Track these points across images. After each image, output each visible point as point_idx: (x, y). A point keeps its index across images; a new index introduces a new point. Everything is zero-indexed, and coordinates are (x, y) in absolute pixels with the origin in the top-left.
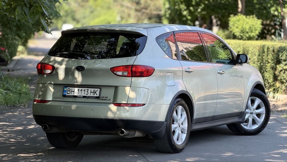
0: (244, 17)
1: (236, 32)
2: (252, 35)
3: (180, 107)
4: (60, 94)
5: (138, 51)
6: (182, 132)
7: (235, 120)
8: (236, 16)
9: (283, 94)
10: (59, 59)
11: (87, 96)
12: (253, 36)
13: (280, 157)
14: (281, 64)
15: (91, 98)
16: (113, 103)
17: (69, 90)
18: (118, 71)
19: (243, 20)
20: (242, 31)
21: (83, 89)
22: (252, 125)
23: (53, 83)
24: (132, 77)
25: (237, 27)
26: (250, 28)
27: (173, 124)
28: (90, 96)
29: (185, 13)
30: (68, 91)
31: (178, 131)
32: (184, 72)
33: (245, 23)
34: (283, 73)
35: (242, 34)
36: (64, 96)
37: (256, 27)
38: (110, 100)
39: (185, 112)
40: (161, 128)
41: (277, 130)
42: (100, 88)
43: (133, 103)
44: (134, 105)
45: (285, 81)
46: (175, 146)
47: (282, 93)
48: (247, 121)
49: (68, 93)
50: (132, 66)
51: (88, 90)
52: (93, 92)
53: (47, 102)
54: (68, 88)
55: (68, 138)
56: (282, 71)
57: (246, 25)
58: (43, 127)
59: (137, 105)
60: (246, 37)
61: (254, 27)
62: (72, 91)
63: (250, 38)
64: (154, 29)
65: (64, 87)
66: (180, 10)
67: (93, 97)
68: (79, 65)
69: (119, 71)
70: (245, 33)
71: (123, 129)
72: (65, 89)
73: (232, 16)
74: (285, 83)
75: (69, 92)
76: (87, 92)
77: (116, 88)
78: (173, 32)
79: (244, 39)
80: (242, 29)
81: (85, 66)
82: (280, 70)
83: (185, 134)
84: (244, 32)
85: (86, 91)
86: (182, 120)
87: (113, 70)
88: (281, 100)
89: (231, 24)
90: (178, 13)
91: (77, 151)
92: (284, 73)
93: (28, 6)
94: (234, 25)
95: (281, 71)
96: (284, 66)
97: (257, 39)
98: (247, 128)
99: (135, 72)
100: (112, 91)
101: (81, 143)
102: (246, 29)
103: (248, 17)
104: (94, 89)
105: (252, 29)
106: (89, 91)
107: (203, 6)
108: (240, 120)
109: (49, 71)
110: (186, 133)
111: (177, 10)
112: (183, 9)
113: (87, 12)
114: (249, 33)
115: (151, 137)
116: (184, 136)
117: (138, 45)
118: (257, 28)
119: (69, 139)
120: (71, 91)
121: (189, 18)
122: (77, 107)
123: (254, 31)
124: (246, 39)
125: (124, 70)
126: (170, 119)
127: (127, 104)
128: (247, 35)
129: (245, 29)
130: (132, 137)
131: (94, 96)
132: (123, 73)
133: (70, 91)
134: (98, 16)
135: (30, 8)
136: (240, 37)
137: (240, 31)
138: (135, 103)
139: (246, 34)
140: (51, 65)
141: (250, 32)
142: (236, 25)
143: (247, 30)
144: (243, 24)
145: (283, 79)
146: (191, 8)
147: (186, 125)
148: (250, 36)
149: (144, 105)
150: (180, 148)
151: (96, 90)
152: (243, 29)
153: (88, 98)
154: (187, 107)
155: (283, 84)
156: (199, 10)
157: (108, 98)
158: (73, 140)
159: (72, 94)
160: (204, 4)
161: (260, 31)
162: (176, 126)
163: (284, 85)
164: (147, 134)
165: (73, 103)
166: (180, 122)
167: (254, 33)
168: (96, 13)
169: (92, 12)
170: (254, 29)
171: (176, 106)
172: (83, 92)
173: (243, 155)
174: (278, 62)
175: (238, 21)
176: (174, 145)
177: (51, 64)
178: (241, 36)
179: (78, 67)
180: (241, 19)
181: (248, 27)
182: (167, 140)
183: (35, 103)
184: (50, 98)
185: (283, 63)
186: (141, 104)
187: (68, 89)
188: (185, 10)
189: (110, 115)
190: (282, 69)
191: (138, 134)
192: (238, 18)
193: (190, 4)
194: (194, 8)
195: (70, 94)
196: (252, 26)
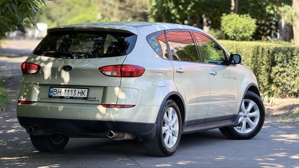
0: (237, 16)
1: (229, 32)
2: (246, 35)
3: (171, 109)
4: (46, 95)
5: (127, 51)
6: (173, 135)
7: (228, 123)
8: (229, 15)
9: (278, 98)
10: (45, 58)
11: (75, 97)
12: (247, 36)
13: (275, 160)
14: (277, 66)
15: (78, 99)
16: (102, 105)
17: (55, 90)
18: (106, 71)
19: (236, 19)
20: (235, 31)
21: (70, 89)
22: (246, 129)
23: (38, 83)
24: (121, 77)
25: (230, 27)
26: (244, 27)
27: (164, 126)
28: (78, 96)
29: (173, 11)
30: (54, 91)
31: (169, 134)
32: (175, 73)
33: (238, 22)
34: (278, 76)
35: (235, 35)
36: (50, 97)
38: (98, 101)
39: (176, 114)
40: (151, 131)
41: (271, 135)
42: (88, 89)
43: (122, 104)
44: (123, 106)
45: (280, 84)
46: (166, 149)
47: (277, 96)
48: (240, 125)
49: (54, 94)
50: (122, 66)
51: (75, 90)
52: (81, 93)
53: (31, 104)
54: (54, 88)
55: (53, 141)
56: (278, 74)
57: (239, 24)
58: (28, 129)
59: (126, 106)
60: (240, 38)
61: (248, 26)
62: (58, 92)
63: (243, 39)
64: (144, 27)
65: (50, 87)
66: (168, 8)
67: (81, 97)
68: (66, 65)
69: (108, 71)
70: (239, 33)
71: (112, 131)
72: (51, 90)
73: (224, 14)
74: (280, 86)
75: (55, 93)
76: (75, 92)
77: (105, 88)
78: (164, 30)
79: (237, 39)
80: (235, 29)
81: (73, 66)
82: (276, 72)
83: (176, 137)
84: (237, 33)
85: (73, 91)
86: (173, 122)
87: (102, 70)
88: (276, 104)
89: (223, 23)
90: (166, 10)
91: (62, 155)
92: (280, 75)
93: (17, 3)
94: (226, 25)
95: (277, 73)
96: (280, 68)
97: (251, 40)
98: (240, 132)
99: (125, 72)
100: (101, 91)
101: (66, 147)
103: (241, 16)
104: (82, 90)
105: (246, 29)
106: (77, 92)
107: (193, 4)
108: (233, 124)
109: (34, 71)
110: (177, 135)
111: (165, 8)
112: (171, 8)
113: (64, 9)
114: (243, 34)
115: (141, 140)
116: (175, 139)
117: (128, 44)
118: (251, 27)
119: (55, 143)
121: (178, 16)
122: (64, 108)
123: (247, 31)
124: (240, 39)
125: (113, 71)
126: (161, 121)
127: (116, 105)
128: (241, 36)
129: (238, 29)
130: (121, 139)
132: (112, 73)
133: (56, 92)
134: (77, 15)
135: (19, 5)
136: (233, 37)
137: (233, 31)
138: (125, 104)
139: (239, 34)
140: (37, 65)
141: (243, 32)
142: (229, 25)
143: (241, 30)
144: (236, 24)
145: (278, 82)
146: (180, 6)
147: (177, 128)
148: (243, 36)
149: (134, 106)
150: (171, 151)
151: (84, 90)
152: (237, 30)
153: (75, 99)
154: (179, 109)
155: (279, 88)
156: (189, 8)
157: (97, 99)
158: (58, 143)
159: (59, 95)
160: (194, 2)
161: (254, 31)
162: (167, 129)
163: (280, 88)
164: (136, 136)
165: (61, 104)
166: (171, 125)
167: (248, 33)
168: (73, 11)
169: (69, 10)
170: (248, 29)
171: (167, 107)
172: (70, 93)
173: (236, 158)
174: (274, 64)
175: (231, 20)
176: (164, 148)
177: (36, 63)
178: (234, 36)
179: (65, 66)
180: (234, 18)
181: (241, 27)
182: (158, 143)
183: (20, 104)
184: (35, 98)
185: (278, 65)
186: (131, 105)
187: (54, 89)
188: (174, 8)
189: (99, 117)
190: (277, 71)
191: (127, 137)
192: (230, 17)
193: (179, 2)
194: (183, 7)
195: (56, 95)
196: (245, 26)
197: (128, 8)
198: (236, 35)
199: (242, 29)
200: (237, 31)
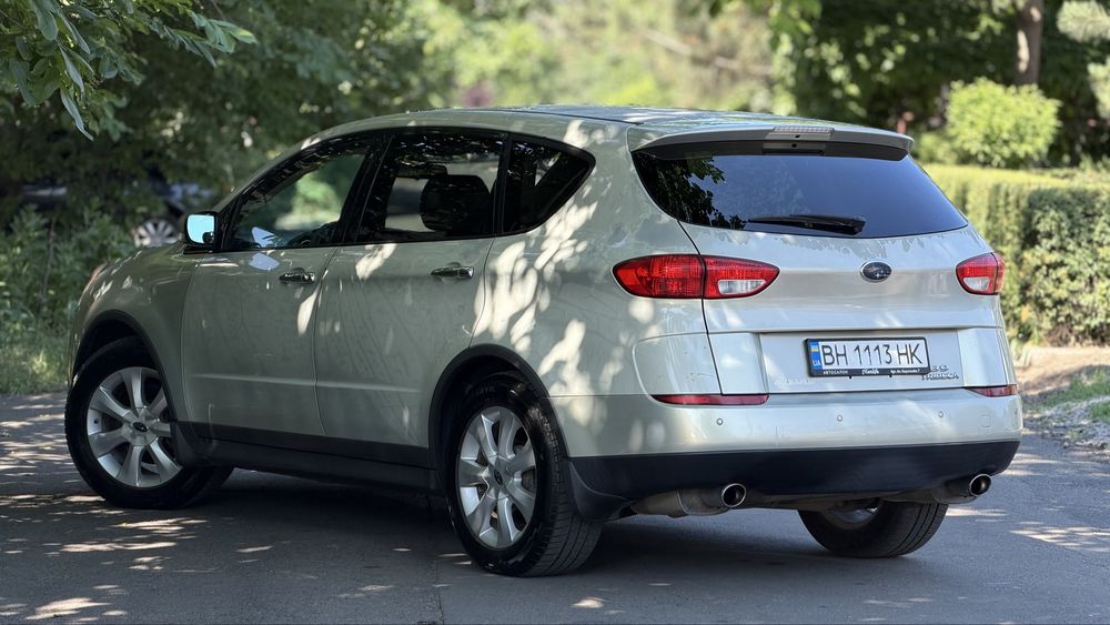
0: (998, 90)
1: (970, 141)
2: (1022, 150)
8: (971, 87)
9: (1045, 346)
11: (893, 370)
12: (1027, 154)
14: (1037, 247)
17: (828, 351)
18: (969, 277)
19: (993, 101)
20: (987, 137)
21: (871, 345)
25: (972, 124)
26: (1017, 127)
29: (838, 74)
30: (825, 354)
33: (999, 110)
34: (1042, 277)
35: (987, 149)
37: (1038, 124)
42: (924, 339)
45: (1048, 302)
47: (1040, 340)
49: (826, 364)
51: (888, 346)
54: (821, 344)
56: (1041, 271)
57: (1001, 116)
60: (1003, 158)
61: (1031, 124)
62: (838, 355)
63: (1014, 163)
66: (823, 63)
69: (971, 277)
70: (999, 142)
73: (957, 85)
74: (1048, 308)
75: (829, 359)
76: (887, 353)
79: (995, 163)
80: (988, 131)
82: (1034, 265)
84: (994, 142)
85: (883, 350)
88: (1035, 363)
89: (953, 112)
90: (815, 71)
92: (1047, 276)
94: (961, 117)
95: (1038, 268)
96: (1046, 253)
97: (1043, 166)
102: (1001, 131)
103: (1012, 89)
105: (1022, 131)
107: (900, 50)
111: (811, 62)
112: (832, 61)
114: (1014, 146)
118: (1042, 126)
120: (834, 354)
121: (853, 90)
123: (1028, 138)
124: (1003, 164)
128: (1006, 152)
129: (996, 131)
131: (910, 366)
133: (830, 354)
136: (981, 157)
137: (981, 137)
139: (1001, 147)
141: (1015, 142)
142: (969, 117)
143: (1005, 136)
144: (993, 114)
145: (1043, 295)
146: (861, 59)
148: (1014, 154)
152: (993, 133)
153: (886, 375)
155: (1044, 314)
156: (888, 65)
157: (949, 373)
159: (843, 365)
160: (907, 44)
161: (1050, 139)
163: (1047, 315)
167: (1031, 144)
170: (1030, 130)
174: (1030, 238)
175: (977, 101)
178: (985, 154)
179: (869, 266)
180: (986, 96)
181: (1008, 124)
185: (1043, 244)
187: (823, 347)
188: (839, 63)
190: (1039, 263)
192: (975, 95)
193: (858, 44)
194: (869, 58)
195: (835, 366)
196: (1023, 123)
197: (721, 62)
198: (992, 150)
199: (1009, 132)
200: (993, 138)
